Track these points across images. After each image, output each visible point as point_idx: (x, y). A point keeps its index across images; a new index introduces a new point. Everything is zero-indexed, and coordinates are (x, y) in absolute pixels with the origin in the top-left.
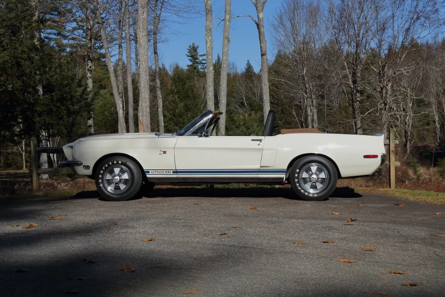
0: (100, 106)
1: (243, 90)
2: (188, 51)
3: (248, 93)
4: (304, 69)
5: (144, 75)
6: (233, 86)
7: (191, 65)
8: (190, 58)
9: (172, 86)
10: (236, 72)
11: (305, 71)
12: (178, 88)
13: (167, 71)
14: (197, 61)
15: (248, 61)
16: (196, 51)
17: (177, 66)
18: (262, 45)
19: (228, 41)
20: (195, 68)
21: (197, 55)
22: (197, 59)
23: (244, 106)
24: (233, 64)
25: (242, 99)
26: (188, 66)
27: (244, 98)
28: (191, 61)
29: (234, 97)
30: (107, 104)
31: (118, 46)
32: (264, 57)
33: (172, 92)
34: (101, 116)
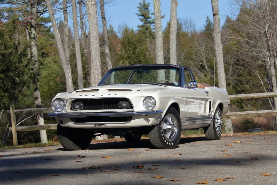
0: (45, 76)
1: (202, 50)
2: (139, 9)
3: (209, 54)
4: (265, 25)
5: (94, 43)
6: (191, 47)
7: (142, 26)
8: (141, 17)
9: (122, 50)
10: (195, 31)
11: (267, 27)
12: (129, 52)
13: (115, 33)
14: (149, 20)
15: (208, 17)
16: (147, 9)
17: (126, 29)
18: (213, 4)
19: (176, 4)
20: (147, 29)
21: (149, 13)
22: (149, 18)
23: (205, 69)
24: (191, 22)
25: (202, 61)
26: (139, 27)
27: (204, 60)
28: (142, 21)
29: (192, 60)
30: (51, 74)
31: (62, 11)
32: (216, 16)
33: (122, 57)
34: (46, 87)
